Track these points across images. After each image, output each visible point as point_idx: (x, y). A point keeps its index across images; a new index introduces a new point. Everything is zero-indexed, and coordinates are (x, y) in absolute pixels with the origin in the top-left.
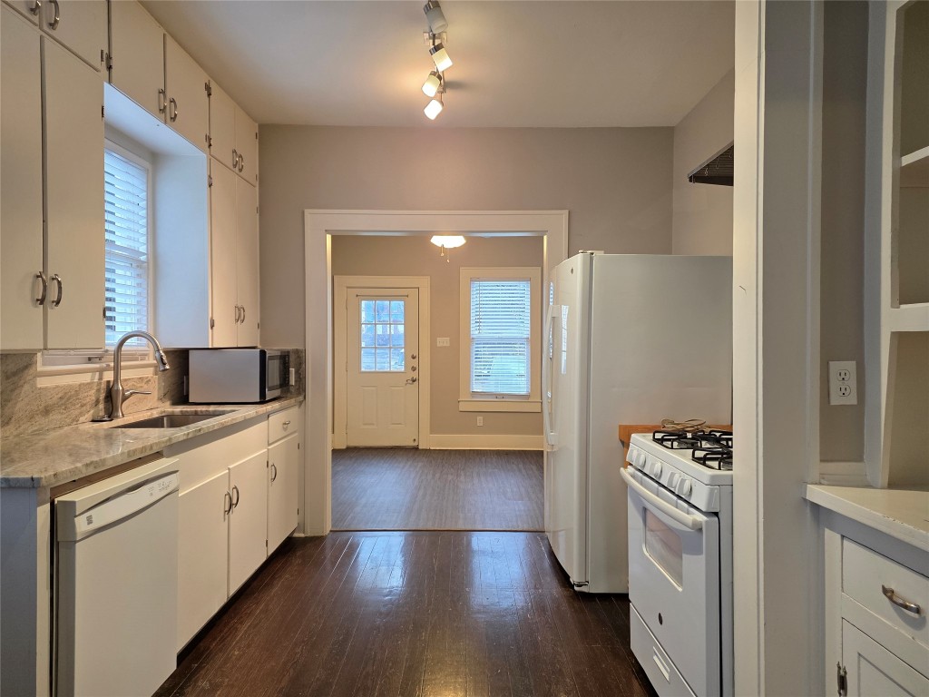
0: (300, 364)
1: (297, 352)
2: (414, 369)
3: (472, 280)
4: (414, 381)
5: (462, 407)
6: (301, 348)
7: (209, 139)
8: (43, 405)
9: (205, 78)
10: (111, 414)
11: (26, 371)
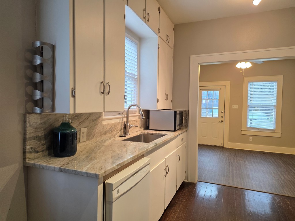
0: (187, 116)
1: (186, 111)
2: (222, 117)
3: (249, 82)
4: (222, 121)
5: (243, 133)
6: (187, 110)
7: (159, 30)
8: (104, 131)
9: (158, 6)
10: (125, 134)
11: (99, 119)
